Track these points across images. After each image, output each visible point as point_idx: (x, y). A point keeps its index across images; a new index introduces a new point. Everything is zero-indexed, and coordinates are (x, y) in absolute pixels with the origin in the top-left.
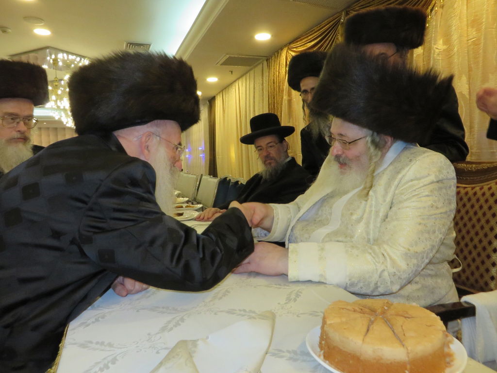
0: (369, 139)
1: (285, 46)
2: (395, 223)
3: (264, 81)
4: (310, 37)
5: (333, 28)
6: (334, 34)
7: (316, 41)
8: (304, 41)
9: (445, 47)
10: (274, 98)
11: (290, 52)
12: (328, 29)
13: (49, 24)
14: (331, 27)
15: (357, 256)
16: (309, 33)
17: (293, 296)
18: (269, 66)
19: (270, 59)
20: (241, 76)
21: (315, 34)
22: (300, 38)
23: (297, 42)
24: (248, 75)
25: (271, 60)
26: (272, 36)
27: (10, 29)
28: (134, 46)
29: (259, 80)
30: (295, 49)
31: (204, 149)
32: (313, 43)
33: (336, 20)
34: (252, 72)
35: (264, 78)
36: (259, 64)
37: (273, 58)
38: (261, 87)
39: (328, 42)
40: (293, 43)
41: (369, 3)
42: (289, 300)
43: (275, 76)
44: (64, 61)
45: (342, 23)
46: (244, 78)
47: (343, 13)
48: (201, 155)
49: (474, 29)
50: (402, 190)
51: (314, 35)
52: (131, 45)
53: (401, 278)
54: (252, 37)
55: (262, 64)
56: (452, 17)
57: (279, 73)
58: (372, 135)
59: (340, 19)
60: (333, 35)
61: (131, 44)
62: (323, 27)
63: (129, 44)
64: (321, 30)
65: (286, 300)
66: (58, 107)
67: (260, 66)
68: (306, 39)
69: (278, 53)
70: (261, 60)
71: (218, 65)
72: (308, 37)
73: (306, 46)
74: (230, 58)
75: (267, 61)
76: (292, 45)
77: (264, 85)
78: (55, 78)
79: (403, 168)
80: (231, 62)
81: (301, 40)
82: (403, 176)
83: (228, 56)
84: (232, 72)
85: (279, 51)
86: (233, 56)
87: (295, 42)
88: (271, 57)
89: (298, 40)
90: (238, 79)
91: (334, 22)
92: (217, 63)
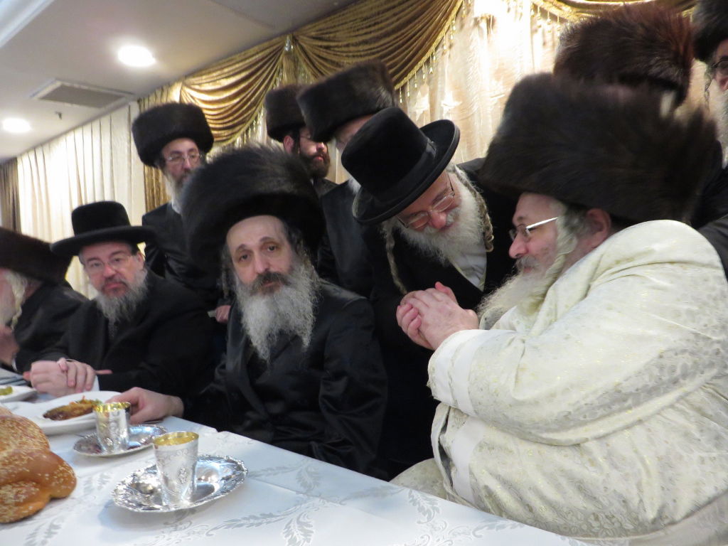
1: (178, 80)
4: (226, 70)
5: (270, 58)
7: (237, 78)
8: (214, 74)
9: (457, 103)
11: (188, 90)
12: (257, 63)
14: (267, 56)
19: (144, 99)
20: (82, 125)
21: (237, 66)
23: (202, 75)
24: (96, 124)
25: (147, 101)
29: (121, 134)
30: (197, 87)
32: (231, 80)
33: (275, 47)
34: (105, 121)
36: (123, 105)
37: (152, 98)
38: (127, 144)
39: (261, 80)
40: (194, 77)
41: (332, 27)
45: (288, 54)
46: (87, 129)
47: (288, 38)
49: (501, 82)
51: (234, 67)
55: (127, 108)
56: (467, 63)
59: (284, 45)
60: (270, 73)
64: (248, 61)
67: (125, 110)
68: (219, 73)
69: (163, 90)
70: (127, 100)
71: (35, 98)
72: (222, 68)
73: (218, 84)
74: (62, 88)
75: (139, 101)
76: (193, 80)
80: (64, 95)
81: (210, 73)
83: (58, 84)
84: (60, 115)
85: (165, 88)
86: (67, 84)
87: (198, 76)
88: (149, 96)
89: (204, 72)
90: (73, 129)
91: (271, 49)
92: (34, 95)
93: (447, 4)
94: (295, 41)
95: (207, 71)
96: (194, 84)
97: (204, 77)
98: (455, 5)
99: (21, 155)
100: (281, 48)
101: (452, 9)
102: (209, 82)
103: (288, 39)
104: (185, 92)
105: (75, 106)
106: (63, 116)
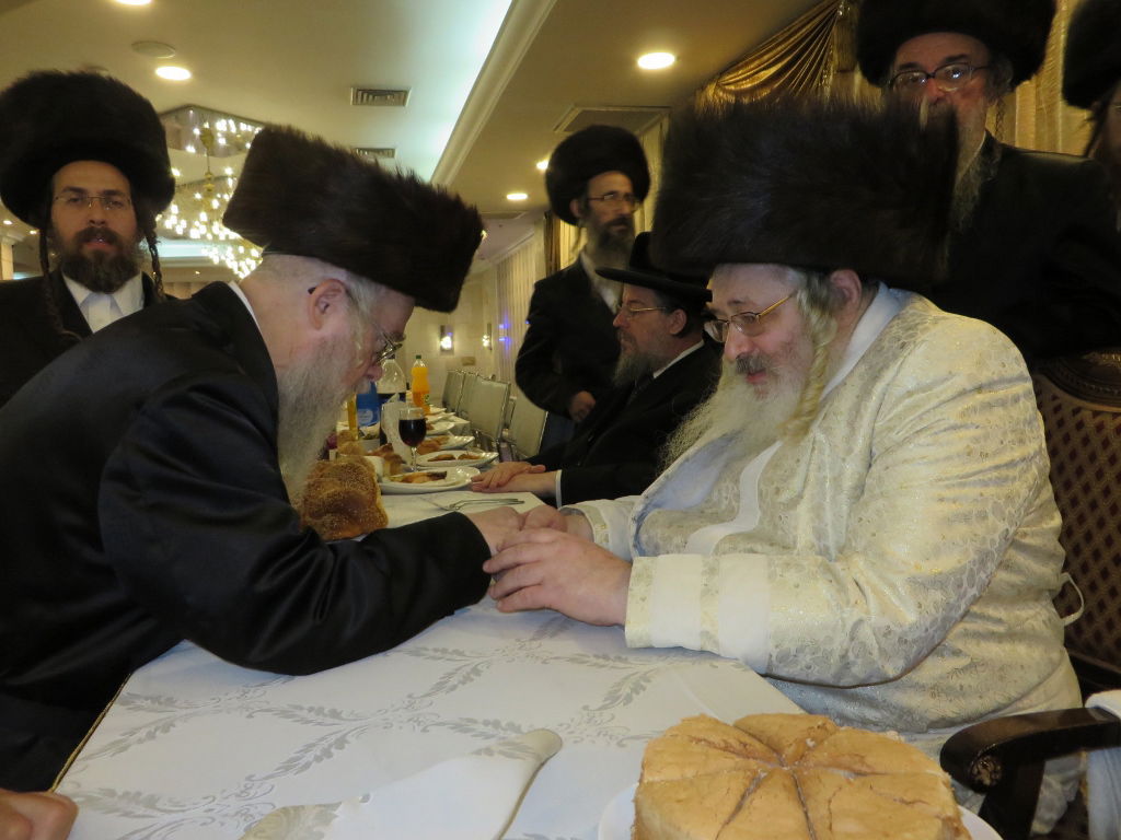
0: (803, 296)
1: (711, 80)
2: (880, 503)
4: (766, 57)
5: (820, 31)
6: (821, 48)
7: (779, 66)
8: (751, 66)
12: (806, 36)
13: (186, 55)
14: (811, 32)
15: (797, 586)
16: (763, 47)
17: (626, 690)
21: (779, 49)
22: (744, 59)
23: (738, 69)
26: (677, 59)
28: (371, 97)
30: (732, 87)
32: (773, 70)
33: (827, 11)
36: (652, 126)
39: (807, 65)
40: (729, 73)
42: (612, 698)
44: (228, 136)
45: (843, 19)
50: (890, 420)
51: (775, 52)
52: (365, 96)
53: (906, 641)
54: (632, 64)
55: (658, 127)
58: (809, 285)
59: (837, 8)
60: (819, 51)
61: (364, 91)
62: (796, 32)
63: (360, 93)
64: (792, 39)
65: (606, 699)
66: (215, 237)
67: (656, 131)
68: (757, 62)
70: (657, 117)
71: (559, 132)
72: (762, 56)
73: (757, 79)
74: (583, 113)
76: (728, 78)
78: (206, 174)
79: (885, 367)
81: (747, 64)
82: (888, 385)
83: (578, 110)
85: (698, 92)
87: (734, 72)
89: (740, 64)
91: (821, 17)
92: (558, 127)
95: (743, 62)
97: (741, 72)
100: (835, 13)
102: (745, 79)
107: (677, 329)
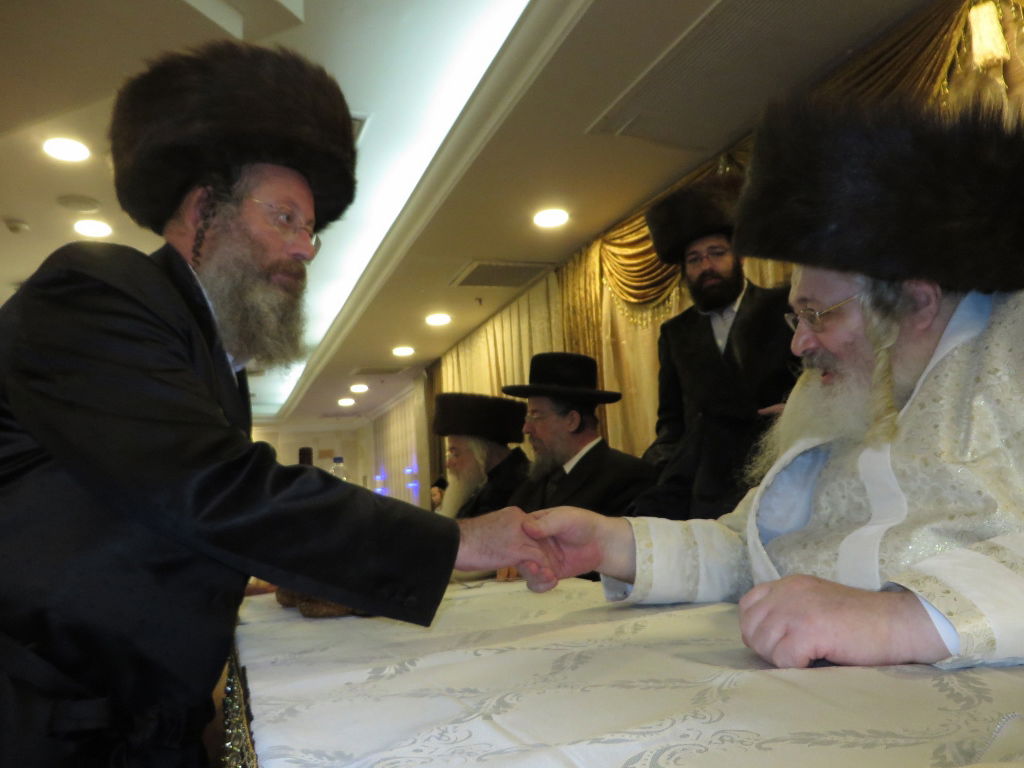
0: (866, 298)
1: (597, 237)
3: (553, 313)
8: (637, 222)
10: (577, 343)
11: (608, 247)
13: (108, 210)
18: (561, 282)
19: (562, 267)
20: (500, 309)
22: (629, 217)
23: (623, 226)
24: (514, 306)
25: (564, 269)
26: (571, 216)
27: (26, 223)
29: (540, 313)
30: (618, 241)
31: (415, 472)
34: (523, 300)
35: (553, 308)
36: (539, 280)
37: (570, 264)
38: (546, 324)
40: (615, 230)
43: (577, 298)
46: (505, 313)
48: (411, 485)
54: (528, 221)
55: (545, 280)
57: (586, 291)
58: (874, 288)
67: (542, 285)
69: (581, 254)
70: (544, 270)
71: (455, 285)
74: (479, 269)
75: (557, 271)
76: (613, 234)
77: (553, 321)
80: (483, 276)
81: (631, 221)
83: (475, 265)
84: (480, 301)
85: (583, 249)
86: (486, 263)
87: (619, 228)
88: (566, 263)
89: (625, 222)
90: (492, 316)
92: (453, 281)
93: (932, 62)
94: (731, 160)
95: (629, 220)
96: (614, 239)
97: (626, 228)
98: (943, 61)
99: (445, 354)
101: (941, 66)
102: (631, 233)
103: (722, 159)
104: (605, 249)
105: (494, 287)
106: (483, 302)
107: (574, 427)
